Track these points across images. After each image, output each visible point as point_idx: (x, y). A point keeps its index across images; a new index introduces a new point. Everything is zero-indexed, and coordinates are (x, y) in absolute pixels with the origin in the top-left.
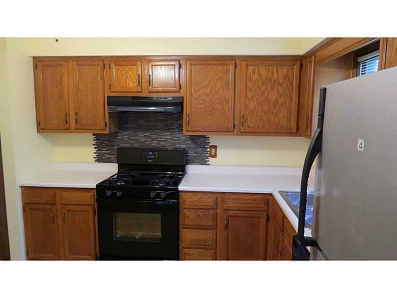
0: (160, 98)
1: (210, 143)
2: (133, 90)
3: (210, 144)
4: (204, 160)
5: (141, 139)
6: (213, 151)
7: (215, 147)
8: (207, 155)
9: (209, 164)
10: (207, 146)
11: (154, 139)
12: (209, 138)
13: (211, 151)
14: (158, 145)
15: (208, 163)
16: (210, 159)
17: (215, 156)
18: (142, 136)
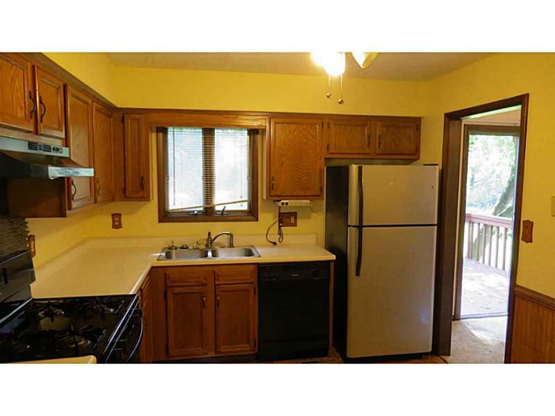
1: (29, 232)
3: (29, 235)
6: (32, 245)
7: (33, 237)
10: (26, 239)
12: (27, 223)
13: (30, 247)
17: (34, 253)
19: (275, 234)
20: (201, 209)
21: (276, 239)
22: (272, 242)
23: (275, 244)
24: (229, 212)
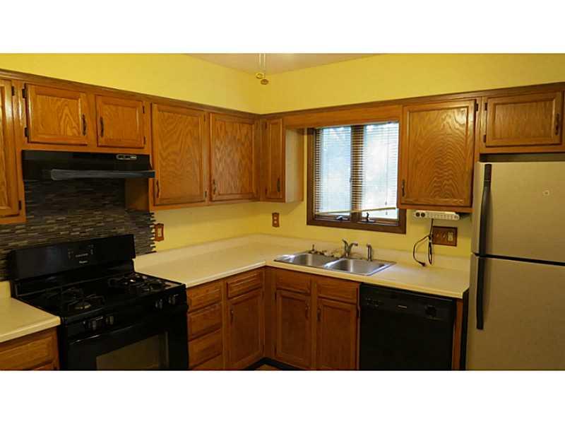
0: (120, 157)
1: (154, 221)
2: (73, 142)
3: (155, 223)
4: (149, 246)
5: (52, 228)
6: (159, 231)
7: (161, 226)
8: (152, 238)
9: (155, 252)
10: (151, 226)
11: (75, 226)
12: (153, 214)
13: (156, 233)
14: (83, 234)
15: (154, 249)
16: (156, 243)
17: (161, 238)
18: (53, 221)
19: (424, 252)
20: (348, 214)
21: (425, 259)
22: (420, 263)
23: (424, 264)
24: (376, 220)
